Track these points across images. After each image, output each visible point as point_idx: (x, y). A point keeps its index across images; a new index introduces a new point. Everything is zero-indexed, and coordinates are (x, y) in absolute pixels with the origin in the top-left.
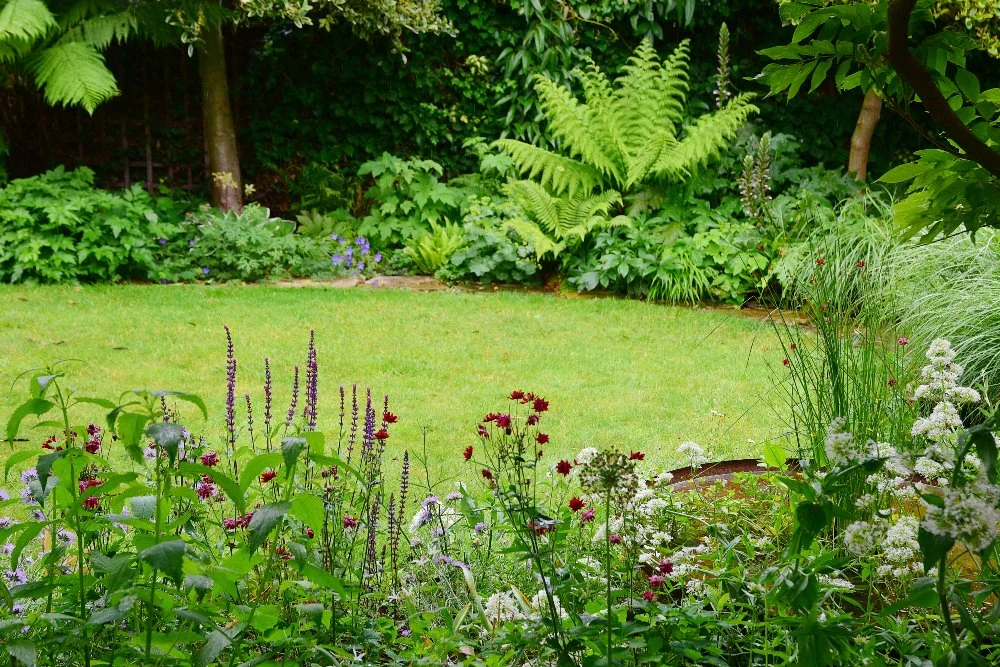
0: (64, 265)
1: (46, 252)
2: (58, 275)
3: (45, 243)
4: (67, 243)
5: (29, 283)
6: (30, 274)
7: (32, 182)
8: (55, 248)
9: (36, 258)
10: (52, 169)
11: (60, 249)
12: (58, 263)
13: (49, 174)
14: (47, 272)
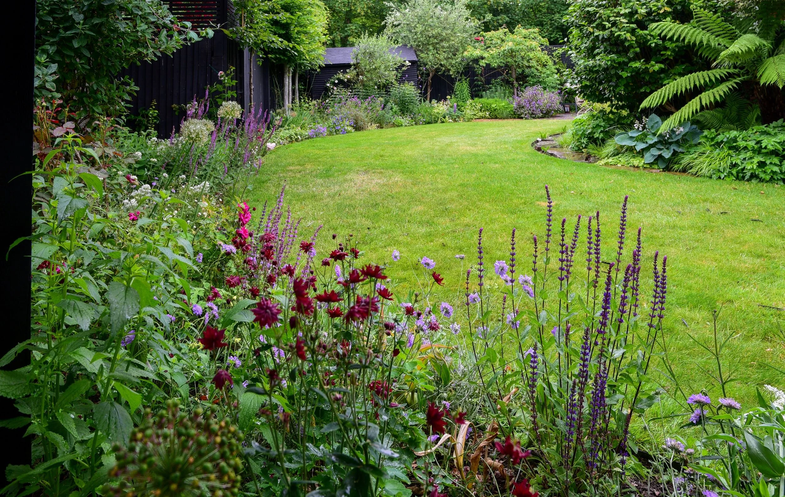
0: (774, 173)
1: (762, 165)
2: (768, 178)
3: (762, 160)
4: (776, 160)
5: (754, 181)
6: (753, 176)
7: (763, 127)
8: (768, 162)
9: (755, 167)
10: (776, 121)
11: (771, 163)
12: (769, 171)
13: (774, 124)
14: (762, 175)
